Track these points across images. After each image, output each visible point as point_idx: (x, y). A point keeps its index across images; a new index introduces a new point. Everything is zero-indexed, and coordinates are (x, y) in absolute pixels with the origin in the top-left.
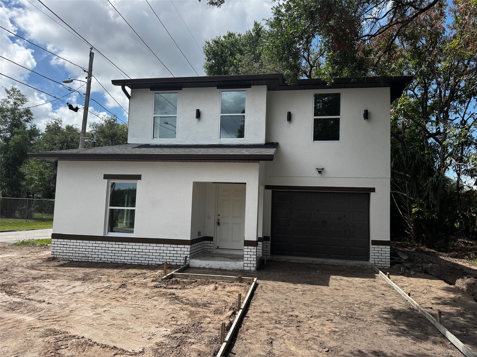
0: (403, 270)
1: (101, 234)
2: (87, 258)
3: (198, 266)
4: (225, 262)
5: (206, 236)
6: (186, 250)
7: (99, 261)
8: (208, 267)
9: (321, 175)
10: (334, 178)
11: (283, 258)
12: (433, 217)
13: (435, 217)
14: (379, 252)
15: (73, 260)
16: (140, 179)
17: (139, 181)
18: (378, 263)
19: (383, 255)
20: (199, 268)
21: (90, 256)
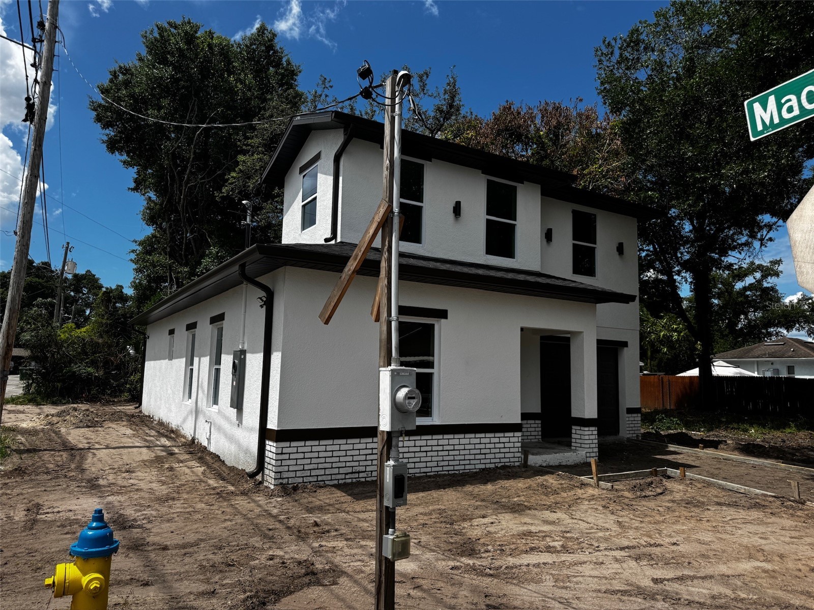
14: (633, 422)
16: (446, 317)
17: (443, 321)
19: (635, 425)
21: (363, 469)
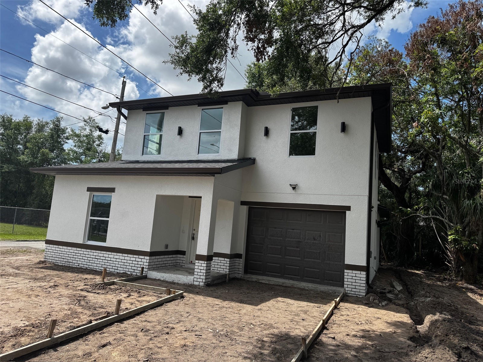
0: (372, 299)
1: (81, 242)
2: (69, 263)
3: (154, 278)
4: (178, 275)
5: (179, 250)
6: (145, 261)
7: (77, 267)
8: (162, 279)
9: (295, 190)
10: (308, 195)
11: (254, 278)
12: (473, 247)
13: (476, 247)
14: (353, 278)
15: (59, 264)
16: (114, 192)
17: (113, 193)
18: (352, 291)
19: (357, 281)
20: (155, 280)
21: (71, 261)
